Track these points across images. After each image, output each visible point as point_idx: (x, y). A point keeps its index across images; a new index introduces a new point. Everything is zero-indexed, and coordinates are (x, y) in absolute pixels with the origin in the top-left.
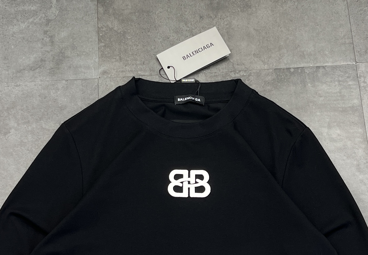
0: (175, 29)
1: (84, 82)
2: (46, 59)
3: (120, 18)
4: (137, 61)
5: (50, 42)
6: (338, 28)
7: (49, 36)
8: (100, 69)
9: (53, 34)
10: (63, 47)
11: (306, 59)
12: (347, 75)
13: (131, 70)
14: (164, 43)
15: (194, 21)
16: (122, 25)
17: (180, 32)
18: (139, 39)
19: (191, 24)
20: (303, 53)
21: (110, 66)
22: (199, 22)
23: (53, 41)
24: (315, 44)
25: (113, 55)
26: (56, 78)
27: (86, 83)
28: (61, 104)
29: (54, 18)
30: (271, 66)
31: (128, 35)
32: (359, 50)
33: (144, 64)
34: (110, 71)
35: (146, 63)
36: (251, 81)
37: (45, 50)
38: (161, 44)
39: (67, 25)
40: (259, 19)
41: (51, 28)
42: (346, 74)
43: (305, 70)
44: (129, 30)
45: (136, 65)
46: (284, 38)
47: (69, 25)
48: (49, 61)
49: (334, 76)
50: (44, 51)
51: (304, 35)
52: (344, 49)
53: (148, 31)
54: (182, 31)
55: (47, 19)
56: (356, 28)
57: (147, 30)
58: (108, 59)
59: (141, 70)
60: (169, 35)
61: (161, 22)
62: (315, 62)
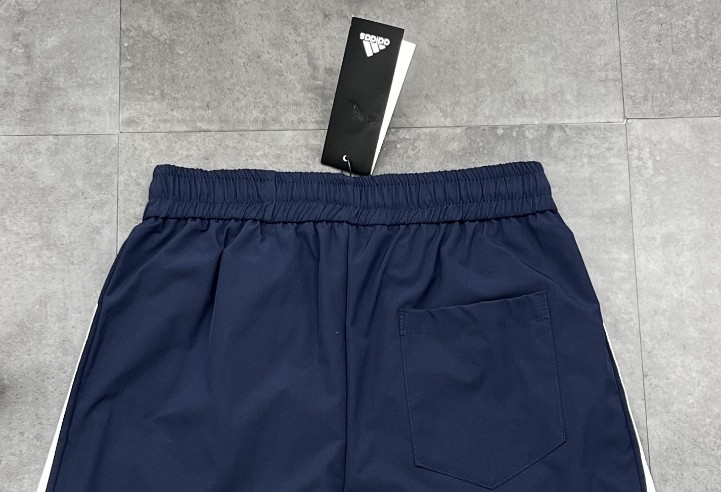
0: (272, 38)
1: (90, 140)
2: (15, 90)
3: (165, 12)
4: (195, 100)
5: (24, 57)
6: (595, 48)
7: (23, 45)
8: (121, 114)
9: (31, 40)
10: (50, 67)
11: (528, 110)
12: (606, 145)
13: (183, 118)
14: (250, 66)
15: (311, 23)
16: (167, 26)
17: (282, 44)
18: (201, 56)
19: (306, 30)
20: (523, 98)
21: (141, 108)
22: (322, 27)
23: (30, 56)
24: (547, 81)
25: (148, 87)
26: (35, 130)
27: (94, 142)
28: (43, 183)
29: (34, 8)
30: (458, 121)
31: (180, 48)
32: (633, 94)
33: (209, 108)
34: (142, 120)
35: (213, 106)
36: (419, 150)
37: (13, 72)
38: (244, 68)
39: (60, 23)
40: (440, 24)
41: (27, 28)
42: (605, 143)
43: (526, 133)
44: (182, 36)
45: (194, 109)
46: (488, 65)
47: (63, 23)
48: (21, 96)
49: (580, 145)
50: (11, 75)
51: (526, 59)
52: (603, 91)
53: (220, 40)
54: (287, 42)
55: (19, 10)
56: (630, 49)
57: (218, 38)
58: (138, 96)
59: (202, 119)
60: (262, 50)
61: (246, 23)
62: (544, 116)
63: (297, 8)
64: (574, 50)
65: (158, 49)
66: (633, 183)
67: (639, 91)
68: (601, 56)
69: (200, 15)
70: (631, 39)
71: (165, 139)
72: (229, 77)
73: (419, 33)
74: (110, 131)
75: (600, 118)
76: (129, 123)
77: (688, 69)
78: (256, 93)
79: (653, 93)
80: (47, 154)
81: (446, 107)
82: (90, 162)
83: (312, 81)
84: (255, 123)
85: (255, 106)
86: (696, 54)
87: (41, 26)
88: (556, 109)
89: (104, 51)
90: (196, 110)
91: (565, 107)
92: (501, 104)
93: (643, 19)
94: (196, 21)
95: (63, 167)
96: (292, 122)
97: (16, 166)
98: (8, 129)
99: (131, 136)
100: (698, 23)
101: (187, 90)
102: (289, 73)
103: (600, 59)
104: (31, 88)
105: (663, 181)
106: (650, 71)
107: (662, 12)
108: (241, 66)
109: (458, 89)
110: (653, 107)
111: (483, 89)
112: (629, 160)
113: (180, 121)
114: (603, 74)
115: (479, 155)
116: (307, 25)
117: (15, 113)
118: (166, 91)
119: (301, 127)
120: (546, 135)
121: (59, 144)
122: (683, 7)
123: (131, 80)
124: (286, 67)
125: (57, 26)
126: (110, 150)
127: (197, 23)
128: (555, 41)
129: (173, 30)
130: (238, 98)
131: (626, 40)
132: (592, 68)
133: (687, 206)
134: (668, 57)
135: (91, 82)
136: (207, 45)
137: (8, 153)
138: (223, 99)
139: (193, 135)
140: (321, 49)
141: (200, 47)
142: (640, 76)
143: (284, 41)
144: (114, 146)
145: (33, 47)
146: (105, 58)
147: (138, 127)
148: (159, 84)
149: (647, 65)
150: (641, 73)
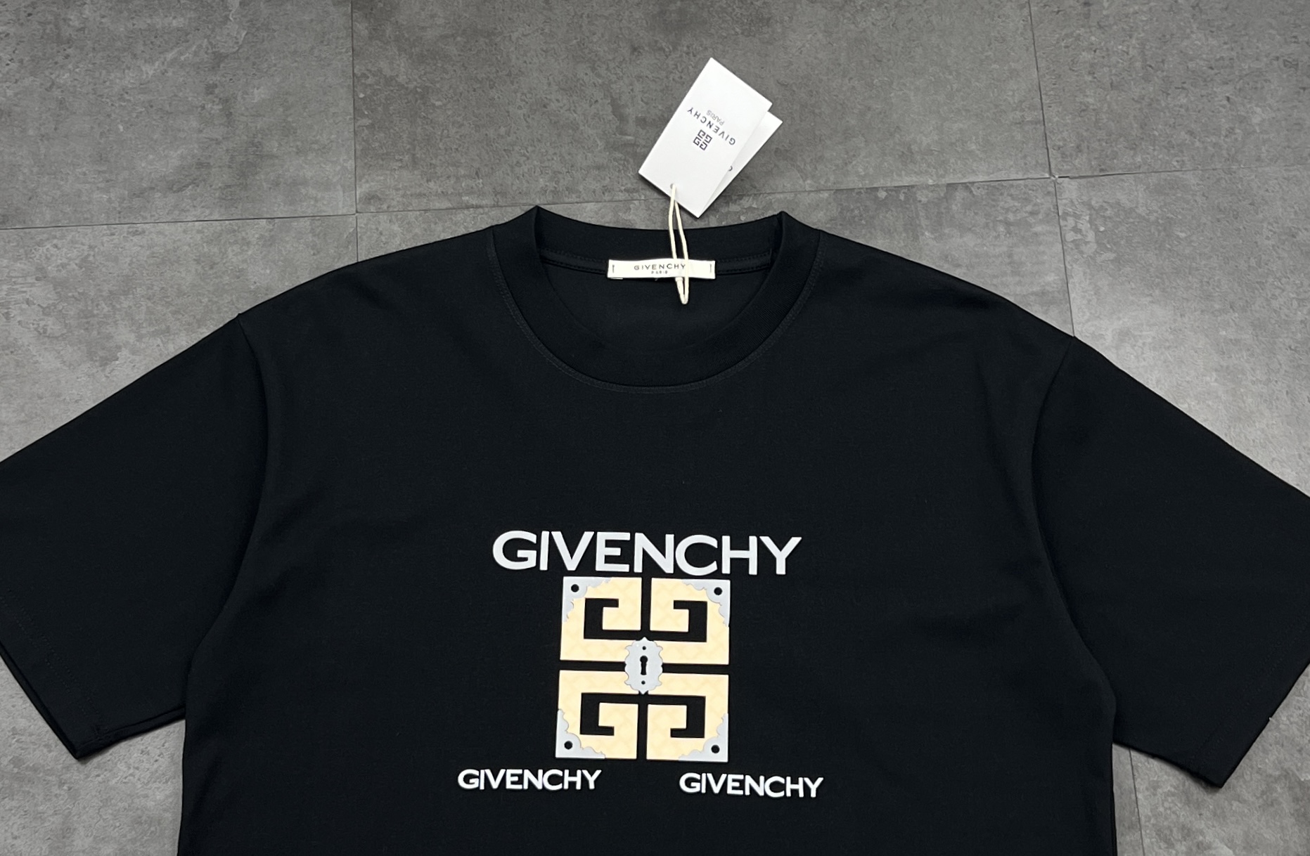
63: (595, 40)
64: (977, 84)
65: (406, 101)
66: (1069, 263)
67: (1068, 140)
68: (1013, 91)
69: (462, 54)
70: (1054, 71)
71: (421, 219)
72: (504, 134)
73: (762, 68)
74: (345, 211)
75: (1017, 173)
76: (370, 199)
77: (1135, 109)
78: (542, 155)
79: (1088, 142)
80: (259, 245)
81: (805, 165)
82: (318, 252)
83: (618, 136)
84: (543, 195)
85: (541, 171)
86: (1144, 89)
87: (244, 74)
88: (957, 164)
89: (332, 103)
90: (461, 179)
91: (968, 159)
92: (881, 159)
93: (1069, 45)
94: (457, 62)
95: (282, 261)
96: (594, 192)
97: (216, 262)
98: (203, 213)
99: (374, 217)
100: (1144, 48)
101: (448, 153)
102: (586, 126)
103: (1013, 95)
104: (232, 157)
105: (1111, 258)
106: (1083, 114)
107: (1094, 35)
108: (520, 118)
109: (820, 140)
110: (1090, 161)
111: (854, 139)
112: (1063, 233)
113: (439, 194)
114: (1018, 114)
115: (854, 225)
116: (609, 62)
117: (212, 191)
118: (418, 155)
119: (607, 197)
120: (945, 197)
121: (275, 230)
122: (1123, 28)
123: (371, 141)
124: (583, 118)
125: (266, 72)
126: (345, 236)
127: (458, 65)
128: (951, 74)
129: (425, 74)
130: (518, 162)
131: (1047, 73)
132: (1003, 107)
133: (1146, 291)
134: (1106, 93)
135: (316, 147)
136: (473, 93)
137: (205, 245)
138: (498, 164)
139: (459, 213)
140: (629, 93)
141: (463, 95)
142: (1069, 119)
143: (579, 86)
144: (351, 230)
145: (235, 102)
146: (334, 113)
147: (381, 205)
148: (408, 147)
149: (1079, 104)
150: (1070, 116)
